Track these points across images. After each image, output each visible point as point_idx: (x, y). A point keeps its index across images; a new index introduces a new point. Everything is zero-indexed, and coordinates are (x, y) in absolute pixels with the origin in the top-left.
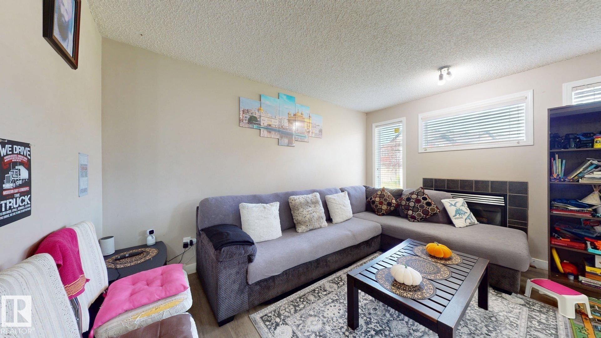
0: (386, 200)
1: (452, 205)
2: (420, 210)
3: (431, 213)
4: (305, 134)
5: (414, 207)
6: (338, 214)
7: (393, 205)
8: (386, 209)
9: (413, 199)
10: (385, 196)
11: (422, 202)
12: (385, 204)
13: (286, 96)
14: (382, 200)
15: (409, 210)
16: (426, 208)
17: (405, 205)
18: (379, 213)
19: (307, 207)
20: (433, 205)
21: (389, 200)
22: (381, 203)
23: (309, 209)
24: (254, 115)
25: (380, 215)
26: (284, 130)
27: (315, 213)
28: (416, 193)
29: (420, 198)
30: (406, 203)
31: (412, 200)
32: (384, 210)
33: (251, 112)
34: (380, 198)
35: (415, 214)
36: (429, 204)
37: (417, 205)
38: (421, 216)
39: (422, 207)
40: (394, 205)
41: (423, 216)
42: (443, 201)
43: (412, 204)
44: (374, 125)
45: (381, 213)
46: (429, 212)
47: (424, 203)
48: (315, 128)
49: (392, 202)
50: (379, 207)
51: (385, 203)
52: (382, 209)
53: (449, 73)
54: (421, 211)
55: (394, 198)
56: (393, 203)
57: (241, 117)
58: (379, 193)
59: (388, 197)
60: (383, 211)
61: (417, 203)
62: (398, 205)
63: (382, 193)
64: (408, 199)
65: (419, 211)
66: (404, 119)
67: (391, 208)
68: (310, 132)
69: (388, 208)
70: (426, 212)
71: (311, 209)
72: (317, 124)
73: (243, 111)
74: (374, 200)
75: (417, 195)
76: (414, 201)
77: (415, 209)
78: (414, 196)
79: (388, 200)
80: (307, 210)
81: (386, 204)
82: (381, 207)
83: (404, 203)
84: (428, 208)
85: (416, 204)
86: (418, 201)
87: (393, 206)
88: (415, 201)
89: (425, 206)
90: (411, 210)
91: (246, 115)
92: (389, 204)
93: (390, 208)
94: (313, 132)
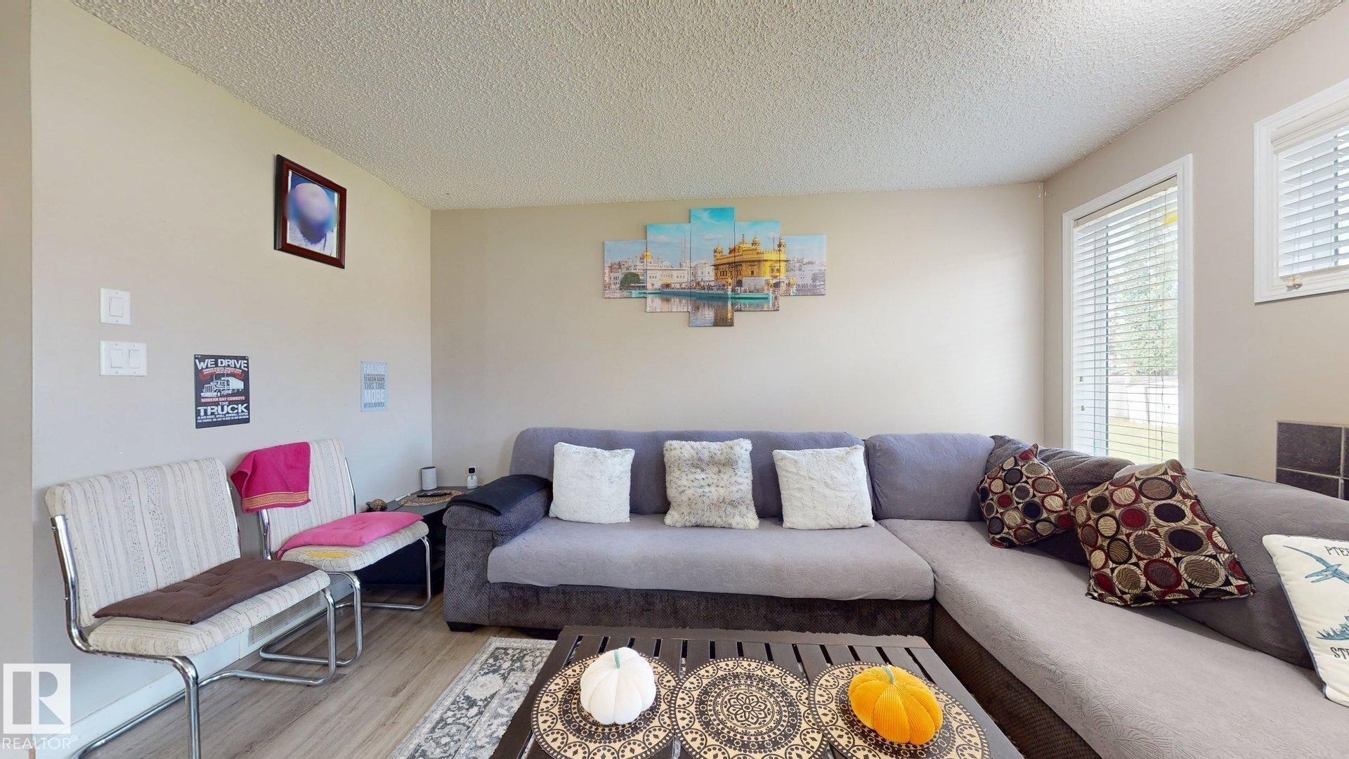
0: (1022, 492)
2: (1139, 558)
3: (1190, 585)
4: (766, 292)
5: (1113, 538)
6: (800, 505)
7: (1045, 515)
8: (1019, 528)
9: (1118, 505)
10: (1024, 479)
11: (1152, 525)
12: (1017, 508)
13: (707, 212)
14: (1011, 490)
15: (1095, 546)
16: (1167, 554)
17: (1084, 524)
18: (990, 536)
19: (693, 470)
20: (1211, 551)
21: (1034, 496)
22: (1005, 501)
23: (698, 477)
24: (632, 271)
25: (994, 543)
26: (703, 291)
27: (713, 489)
28: (1138, 484)
29: (1148, 506)
30: (1089, 518)
31: (1111, 509)
32: (1009, 528)
33: (626, 266)
34: (1005, 481)
35: (1113, 570)
36: (1187, 542)
37: (1128, 536)
38: (1136, 584)
39: (1148, 546)
40: (1053, 517)
41: (1148, 588)
42: (1273, 541)
44: (1068, 219)
45: (998, 536)
46: (1179, 577)
47: (1162, 531)
48: (800, 270)
49: (1043, 501)
50: (997, 512)
51: (1018, 503)
52: (1004, 523)
54: (1142, 564)
55: (1060, 491)
56: (1046, 509)
57: (607, 279)
59: (1034, 482)
60: (1006, 530)
61: (1128, 525)
62: (1066, 521)
63: (1016, 464)
64: (1100, 504)
65: (1134, 560)
66: (1182, 165)
67: (1038, 526)
68: (782, 284)
69: (1026, 522)
70: (1164, 575)
71: (703, 476)
72: (805, 261)
73: (611, 267)
75: (1139, 492)
76: (1118, 513)
78: (1126, 495)
79: (1031, 494)
80: (692, 477)
81: (1020, 506)
82: (1001, 514)
83: (1083, 514)
84: (1178, 560)
85: (1125, 530)
86: (1134, 517)
87: (1046, 520)
88: (1123, 515)
89: (1163, 545)
90: (1101, 548)
91: (616, 275)
92: (1033, 510)
93: (1034, 525)
94: (792, 282)
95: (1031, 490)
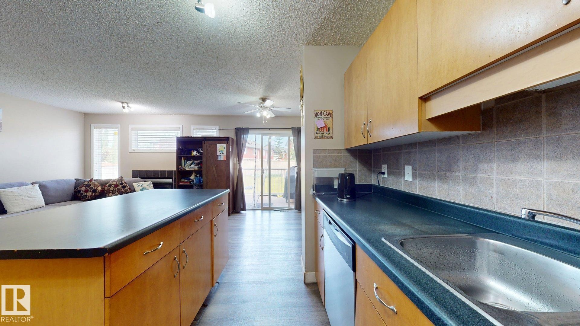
0: (91, 188)
1: (139, 186)
5: (113, 190)
7: (97, 191)
8: (91, 195)
9: (113, 185)
10: (92, 185)
11: (119, 186)
14: (88, 188)
15: (109, 193)
16: (122, 190)
17: (107, 190)
18: (83, 200)
20: (127, 187)
21: (95, 188)
22: (86, 191)
28: (117, 181)
29: (118, 184)
30: (108, 188)
34: (86, 187)
36: (124, 187)
37: (116, 189)
39: (119, 189)
40: (99, 191)
42: (134, 184)
43: (112, 189)
44: (92, 126)
45: (85, 199)
47: (121, 187)
49: (97, 189)
50: (84, 194)
52: (86, 196)
53: (128, 106)
54: (118, 192)
55: (100, 186)
58: (86, 183)
59: (94, 185)
60: (88, 197)
61: (115, 187)
62: (103, 191)
63: (88, 183)
64: (110, 186)
66: (119, 126)
67: (96, 194)
69: (92, 194)
74: (80, 189)
76: (114, 186)
77: (114, 192)
78: (115, 183)
81: (91, 191)
82: (86, 194)
83: (106, 188)
89: (121, 188)
90: (111, 193)
92: (94, 191)
95: (94, 187)
